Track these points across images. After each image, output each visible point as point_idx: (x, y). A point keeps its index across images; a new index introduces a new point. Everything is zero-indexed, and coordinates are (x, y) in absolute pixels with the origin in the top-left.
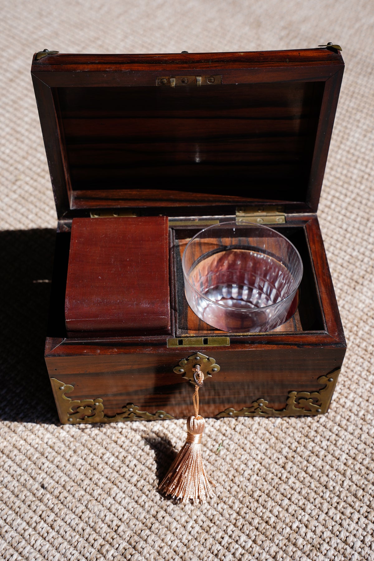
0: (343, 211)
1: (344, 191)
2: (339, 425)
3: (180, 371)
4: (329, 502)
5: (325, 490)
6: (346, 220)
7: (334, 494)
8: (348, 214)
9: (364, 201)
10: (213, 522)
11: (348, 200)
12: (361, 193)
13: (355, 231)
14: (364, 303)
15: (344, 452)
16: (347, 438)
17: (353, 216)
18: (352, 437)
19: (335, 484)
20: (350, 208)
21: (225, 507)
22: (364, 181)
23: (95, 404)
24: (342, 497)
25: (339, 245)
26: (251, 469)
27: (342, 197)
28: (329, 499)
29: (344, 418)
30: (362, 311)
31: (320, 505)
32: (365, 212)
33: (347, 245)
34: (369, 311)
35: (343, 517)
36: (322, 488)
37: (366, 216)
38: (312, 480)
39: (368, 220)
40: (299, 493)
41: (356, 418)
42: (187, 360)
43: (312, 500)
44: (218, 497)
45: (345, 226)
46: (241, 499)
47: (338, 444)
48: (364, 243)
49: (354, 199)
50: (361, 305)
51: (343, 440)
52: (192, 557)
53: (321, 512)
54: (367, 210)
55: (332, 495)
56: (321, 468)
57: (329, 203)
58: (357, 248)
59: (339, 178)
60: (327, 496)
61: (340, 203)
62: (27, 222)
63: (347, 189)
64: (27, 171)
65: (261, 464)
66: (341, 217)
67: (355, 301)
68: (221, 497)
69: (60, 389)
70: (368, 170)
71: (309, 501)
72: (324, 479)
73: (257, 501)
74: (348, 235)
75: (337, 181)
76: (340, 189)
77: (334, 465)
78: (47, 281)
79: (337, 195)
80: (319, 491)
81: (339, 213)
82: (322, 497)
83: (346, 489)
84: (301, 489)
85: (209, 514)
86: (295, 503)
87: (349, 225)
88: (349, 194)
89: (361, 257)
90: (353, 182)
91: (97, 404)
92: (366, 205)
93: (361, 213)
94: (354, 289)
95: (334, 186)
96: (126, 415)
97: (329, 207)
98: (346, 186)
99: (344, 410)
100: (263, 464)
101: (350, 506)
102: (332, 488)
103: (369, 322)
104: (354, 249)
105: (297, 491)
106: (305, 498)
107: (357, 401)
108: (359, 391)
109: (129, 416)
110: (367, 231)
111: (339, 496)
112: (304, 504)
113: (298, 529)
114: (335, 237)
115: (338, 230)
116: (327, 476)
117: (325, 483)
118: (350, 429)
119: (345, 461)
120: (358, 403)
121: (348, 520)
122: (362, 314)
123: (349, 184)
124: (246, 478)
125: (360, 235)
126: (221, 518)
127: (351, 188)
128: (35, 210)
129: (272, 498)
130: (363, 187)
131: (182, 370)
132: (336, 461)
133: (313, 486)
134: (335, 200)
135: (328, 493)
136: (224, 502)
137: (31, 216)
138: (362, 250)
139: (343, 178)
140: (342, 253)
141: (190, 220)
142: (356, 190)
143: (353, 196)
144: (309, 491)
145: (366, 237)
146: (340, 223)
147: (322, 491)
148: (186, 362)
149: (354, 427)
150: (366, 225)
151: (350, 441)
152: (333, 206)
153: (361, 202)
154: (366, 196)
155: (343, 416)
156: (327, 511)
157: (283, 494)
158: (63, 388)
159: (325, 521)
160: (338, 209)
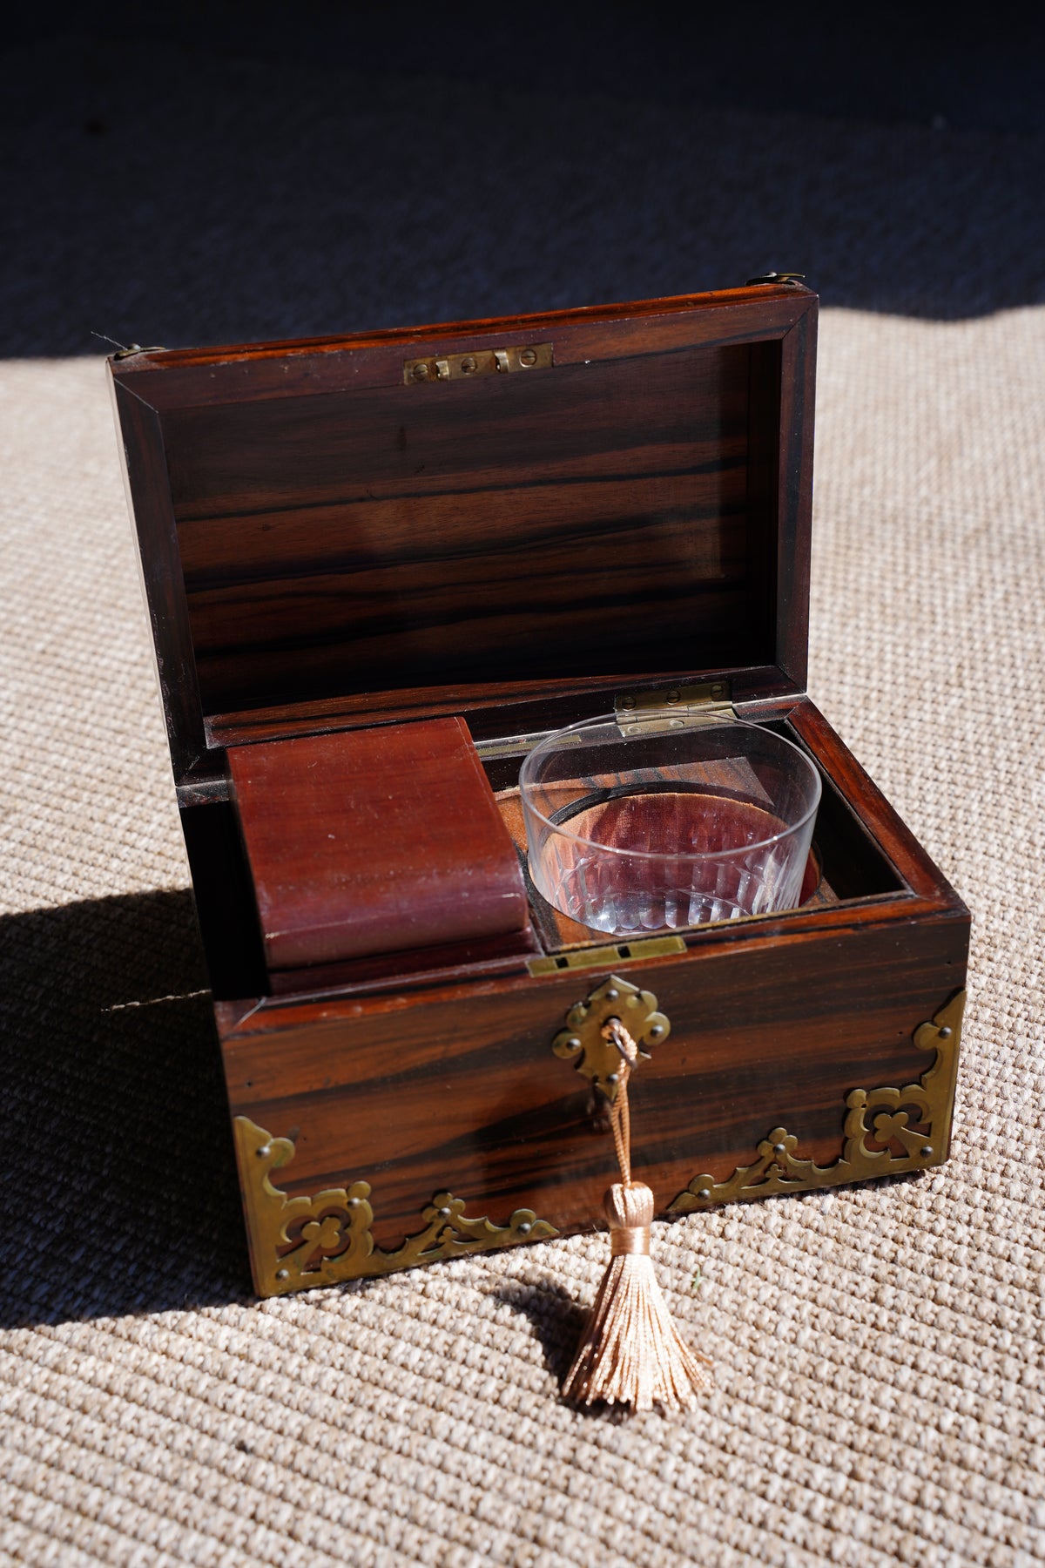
2: (985, 1188)
3: (570, 1045)
4: (1016, 1357)
5: (998, 1332)
7: (1025, 1334)
10: (729, 1449)
15: (1017, 1242)
16: (1015, 1211)
18: (1026, 1208)
19: (1018, 1315)
21: (752, 1411)
22: (873, 705)
23: (350, 1204)
26: (794, 1318)
28: (1015, 1349)
29: (994, 1171)
31: (996, 1366)
36: (989, 1328)
38: (958, 1317)
40: (934, 1349)
41: (1023, 1167)
42: (587, 1005)
43: (972, 1359)
44: (727, 1391)
46: (789, 1386)
47: (997, 1228)
51: (1006, 1216)
52: (697, 1538)
53: (1003, 1382)
55: (1021, 1340)
56: (972, 1284)
60: (1007, 1340)
62: (53, 893)
64: (30, 793)
65: (814, 1301)
68: (733, 1390)
69: (259, 1153)
71: (965, 1362)
72: (987, 1308)
73: (832, 1385)
77: (1002, 1272)
78: (137, 1004)
80: (985, 1336)
82: (996, 1348)
84: (936, 1339)
85: (714, 1433)
86: (930, 1371)
91: (356, 1201)
96: (431, 1236)
99: (986, 1154)
100: (820, 1300)
102: (1014, 1325)
105: (929, 1346)
106: (954, 1358)
107: (1013, 1129)
108: (1010, 1109)
109: (441, 1240)
112: (955, 1371)
113: (957, 1429)
116: (994, 1299)
117: (993, 1317)
118: (1017, 1189)
119: (1027, 1260)
120: (1017, 1134)
124: (784, 1339)
126: (747, 1438)
128: (69, 866)
129: (869, 1372)
131: (576, 1042)
132: (1006, 1265)
133: (964, 1328)
135: (1008, 1337)
136: (747, 1402)
137: (61, 880)
141: (507, 743)
144: (959, 1341)
147: (992, 1335)
148: (583, 1012)
149: (1026, 1187)
151: (1024, 1216)
155: (989, 1165)
156: (1017, 1375)
157: (893, 1359)
158: (266, 1150)
159: (1023, 1399)
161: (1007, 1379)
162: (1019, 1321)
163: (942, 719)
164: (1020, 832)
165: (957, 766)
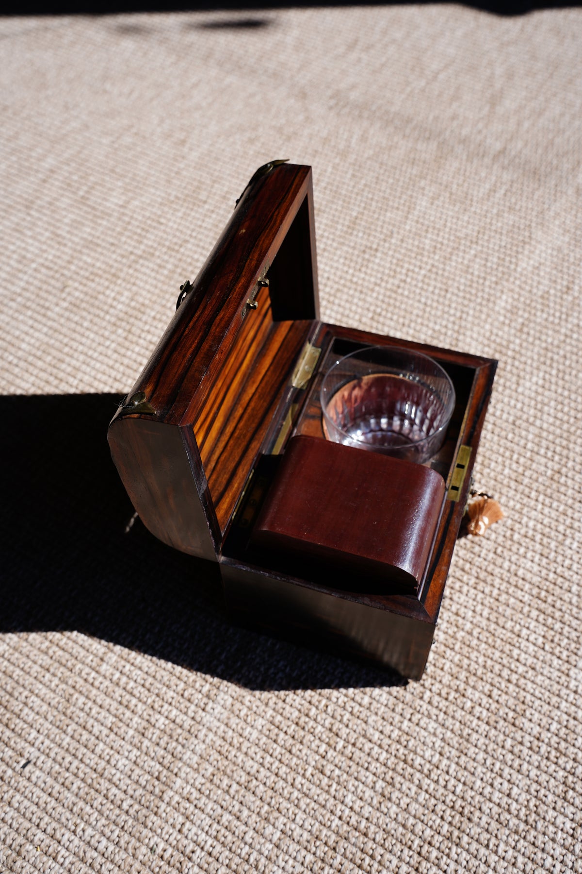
0: (420, 285)
1: (418, 263)
6: (423, 293)
8: (425, 287)
9: (440, 272)
11: (423, 272)
12: (436, 264)
13: (435, 304)
17: (431, 289)
20: (427, 280)
22: (438, 251)
25: (419, 320)
27: (417, 270)
32: (442, 282)
33: (429, 319)
37: (444, 287)
39: (447, 291)
45: (423, 300)
48: (446, 316)
49: (430, 271)
54: (445, 281)
57: (403, 277)
58: (439, 321)
59: (411, 250)
61: (415, 276)
63: (421, 261)
64: (75, 276)
66: (418, 291)
70: (440, 239)
74: (428, 309)
75: (409, 253)
76: (413, 261)
79: (411, 267)
81: (416, 286)
87: (427, 298)
88: (423, 265)
89: (443, 330)
90: (426, 253)
92: (442, 275)
93: (439, 285)
95: (407, 259)
97: (405, 281)
98: (419, 257)
104: (435, 323)
110: (447, 302)
114: (415, 312)
115: (416, 304)
123: (422, 255)
125: (440, 307)
127: (425, 259)
128: (89, 317)
130: (437, 257)
134: (410, 274)
137: (86, 324)
138: (444, 323)
139: (415, 249)
140: (424, 329)
142: (431, 261)
143: (428, 267)
145: (446, 309)
146: (418, 297)
150: (445, 297)
152: (409, 280)
153: (437, 273)
154: (441, 266)
160: (414, 283)
163: (466, 262)
164: (488, 327)
165: (468, 289)
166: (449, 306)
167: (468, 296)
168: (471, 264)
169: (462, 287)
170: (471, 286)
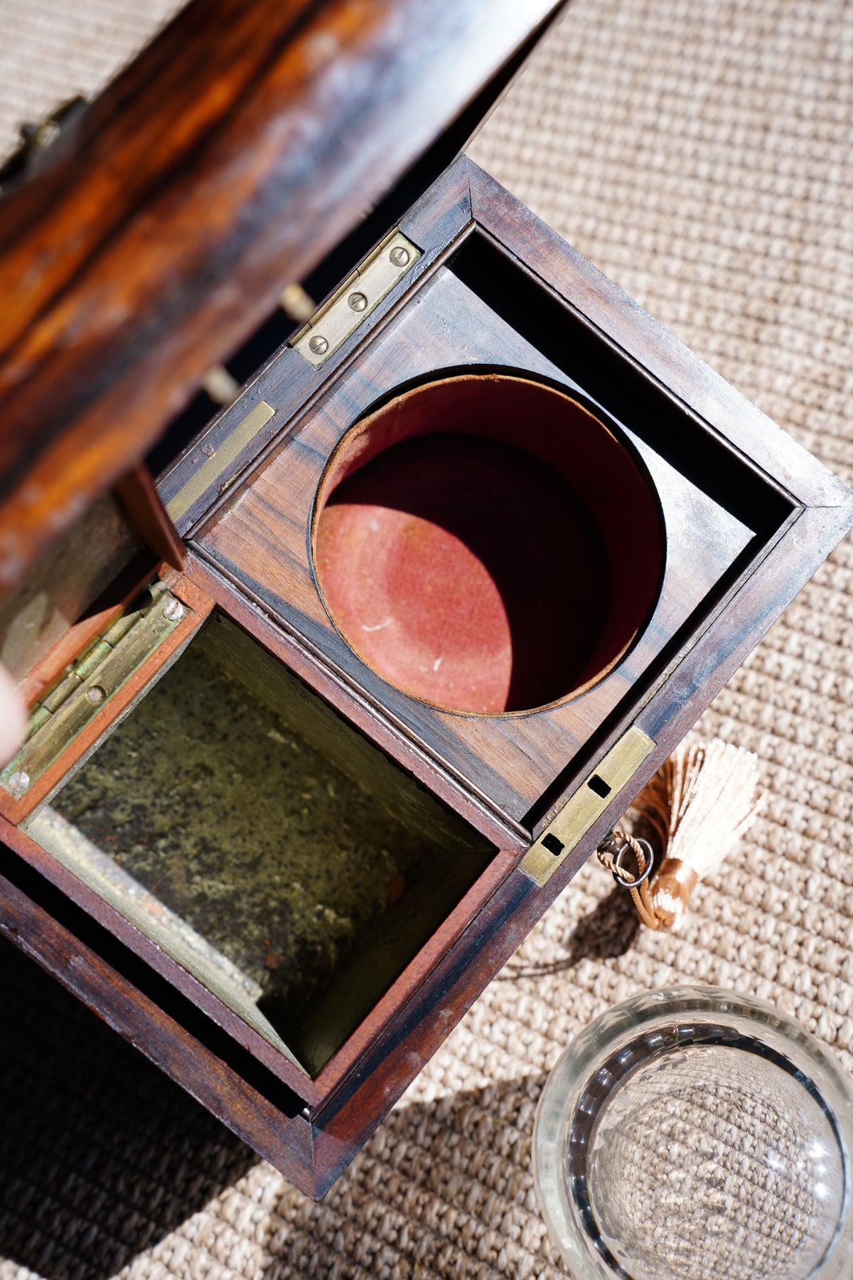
0: (694, 128)
1: (688, 67)
2: (774, 732)
4: (776, 947)
5: (761, 918)
6: (704, 150)
7: (789, 921)
8: (708, 130)
9: (747, 78)
10: (487, 1072)
11: (701, 89)
12: (736, 56)
13: (735, 174)
14: (788, 373)
15: (796, 801)
16: (800, 760)
17: (723, 133)
18: (812, 755)
19: (785, 895)
20: (712, 111)
21: (512, 1027)
22: (740, 19)
24: (808, 925)
25: (695, 230)
26: (563, 912)
27: (685, 87)
28: (775, 940)
29: (785, 708)
30: (788, 396)
31: (754, 961)
32: (753, 108)
33: (720, 222)
34: (806, 391)
35: (821, 977)
36: (753, 914)
37: (758, 119)
38: (724, 900)
39: (766, 129)
40: (696, 941)
41: (817, 700)
43: (732, 952)
44: (491, 1006)
45: (704, 169)
46: (549, 996)
47: (778, 784)
48: (766, 201)
49: (721, 81)
50: (781, 382)
51: (790, 768)
52: (449, 1174)
53: (759, 980)
54: (760, 100)
55: (783, 926)
56: (742, 860)
57: (650, 117)
58: (746, 220)
59: (668, 35)
60: (768, 931)
61: (680, 105)
63: (696, 58)
65: (584, 889)
66: (689, 147)
67: (763, 374)
68: (495, 1004)
71: (724, 957)
72: (755, 888)
73: (591, 990)
74: (717, 192)
75: (663, 44)
76: (675, 64)
77: (775, 842)
79: (671, 84)
80: (747, 922)
81: (684, 134)
82: (756, 938)
83: (816, 900)
84: (699, 930)
85: (474, 1056)
86: (688, 971)
87: (714, 162)
88: (702, 70)
89: (760, 244)
90: (707, 33)
92: (754, 86)
93: (744, 116)
94: (756, 340)
95: (658, 63)
97: (654, 128)
98: (690, 49)
99: (780, 686)
100: (589, 889)
101: (835, 941)
102: (779, 908)
103: (811, 422)
104: (738, 228)
105: (690, 939)
106: (713, 952)
107: (811, 654)
108: (812, 625)
110: (767, 161)
111: (801, 925)
112: (713, 970)
114: (683, 209)
115: (687, 185)
116: (762, 877)
117: (759, 898)
118: (804, 734)
119: (803, 825)
120: (815, 657)
121: (834, 984)
122: (787, 404)
123: (698, 40)
124: (552, 938)
125: (750, 180)
126: (505, 1059)
127: (705, 51)
129: (628, 973)
130: (737, 37)
132: (780, 831)
133: (727, 914)
134: (668, 103)
135: (771, 923)
136: (508, 1016)
138: (762, 222)
139: (679, 29)
140: (709, 250)
142: (722, 53)
143: (715, 72)
144: (721, 931)
145: (766, 181)
146: (689, 165)
147: (756, 923)
149: (815, 726)
150: (762, 148)
151: (808, 766)
152: (664, 121)
153: (738, 85)
154: (750, 59)
155: (780, 703)
156: (774, 971)
157: (653, 957)
159: (775, 999)
160: (679, 125)
161: (763, 976)
162: (784, 904)
165: (823, 108)
166: (775, 171)
167: (824, 128)
168: (834, 31)
169: (808, 108)
170: (832, 98)
